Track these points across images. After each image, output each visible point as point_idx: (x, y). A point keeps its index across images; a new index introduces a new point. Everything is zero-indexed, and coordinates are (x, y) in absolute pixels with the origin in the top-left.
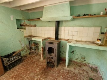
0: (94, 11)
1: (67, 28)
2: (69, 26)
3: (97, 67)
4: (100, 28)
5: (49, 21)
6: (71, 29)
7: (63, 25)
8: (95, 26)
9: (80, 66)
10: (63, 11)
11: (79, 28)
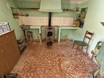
0: (72, 8)
1: (56, 18)
2: (58, 17)
3: (72, 40)
4: (73, 18)
5: (43, 12)
6: (59, 18)
7: (54, 16)
8: (72, 17)
9: (65, 41)
10: (57, 6)
11: (64, 18)
